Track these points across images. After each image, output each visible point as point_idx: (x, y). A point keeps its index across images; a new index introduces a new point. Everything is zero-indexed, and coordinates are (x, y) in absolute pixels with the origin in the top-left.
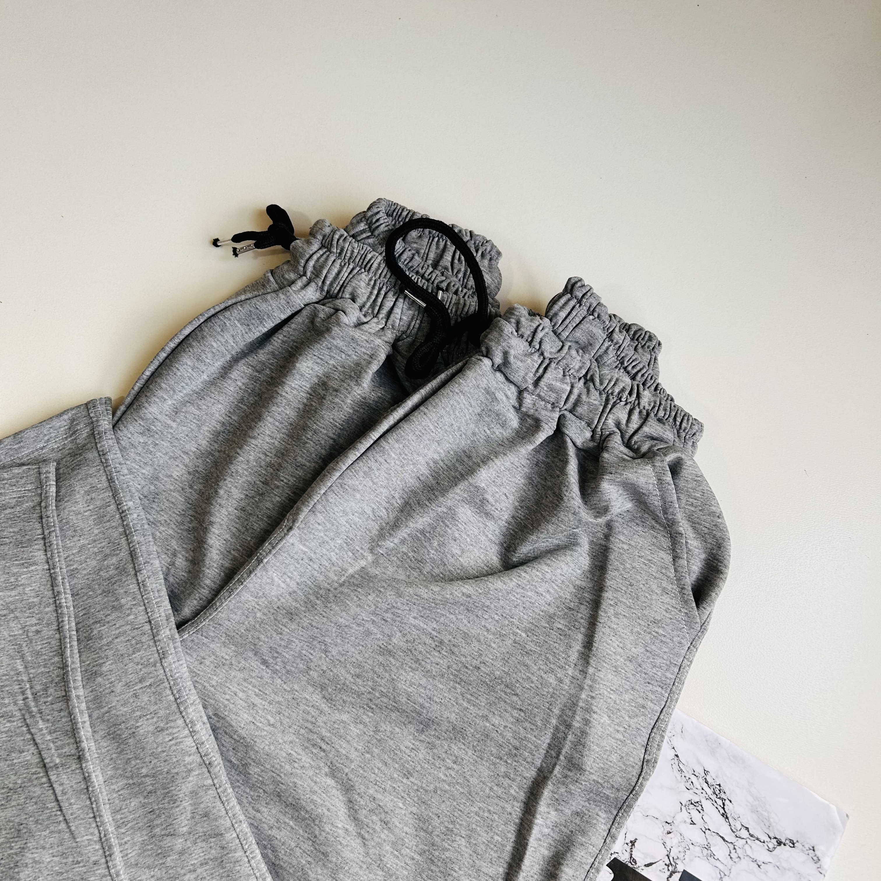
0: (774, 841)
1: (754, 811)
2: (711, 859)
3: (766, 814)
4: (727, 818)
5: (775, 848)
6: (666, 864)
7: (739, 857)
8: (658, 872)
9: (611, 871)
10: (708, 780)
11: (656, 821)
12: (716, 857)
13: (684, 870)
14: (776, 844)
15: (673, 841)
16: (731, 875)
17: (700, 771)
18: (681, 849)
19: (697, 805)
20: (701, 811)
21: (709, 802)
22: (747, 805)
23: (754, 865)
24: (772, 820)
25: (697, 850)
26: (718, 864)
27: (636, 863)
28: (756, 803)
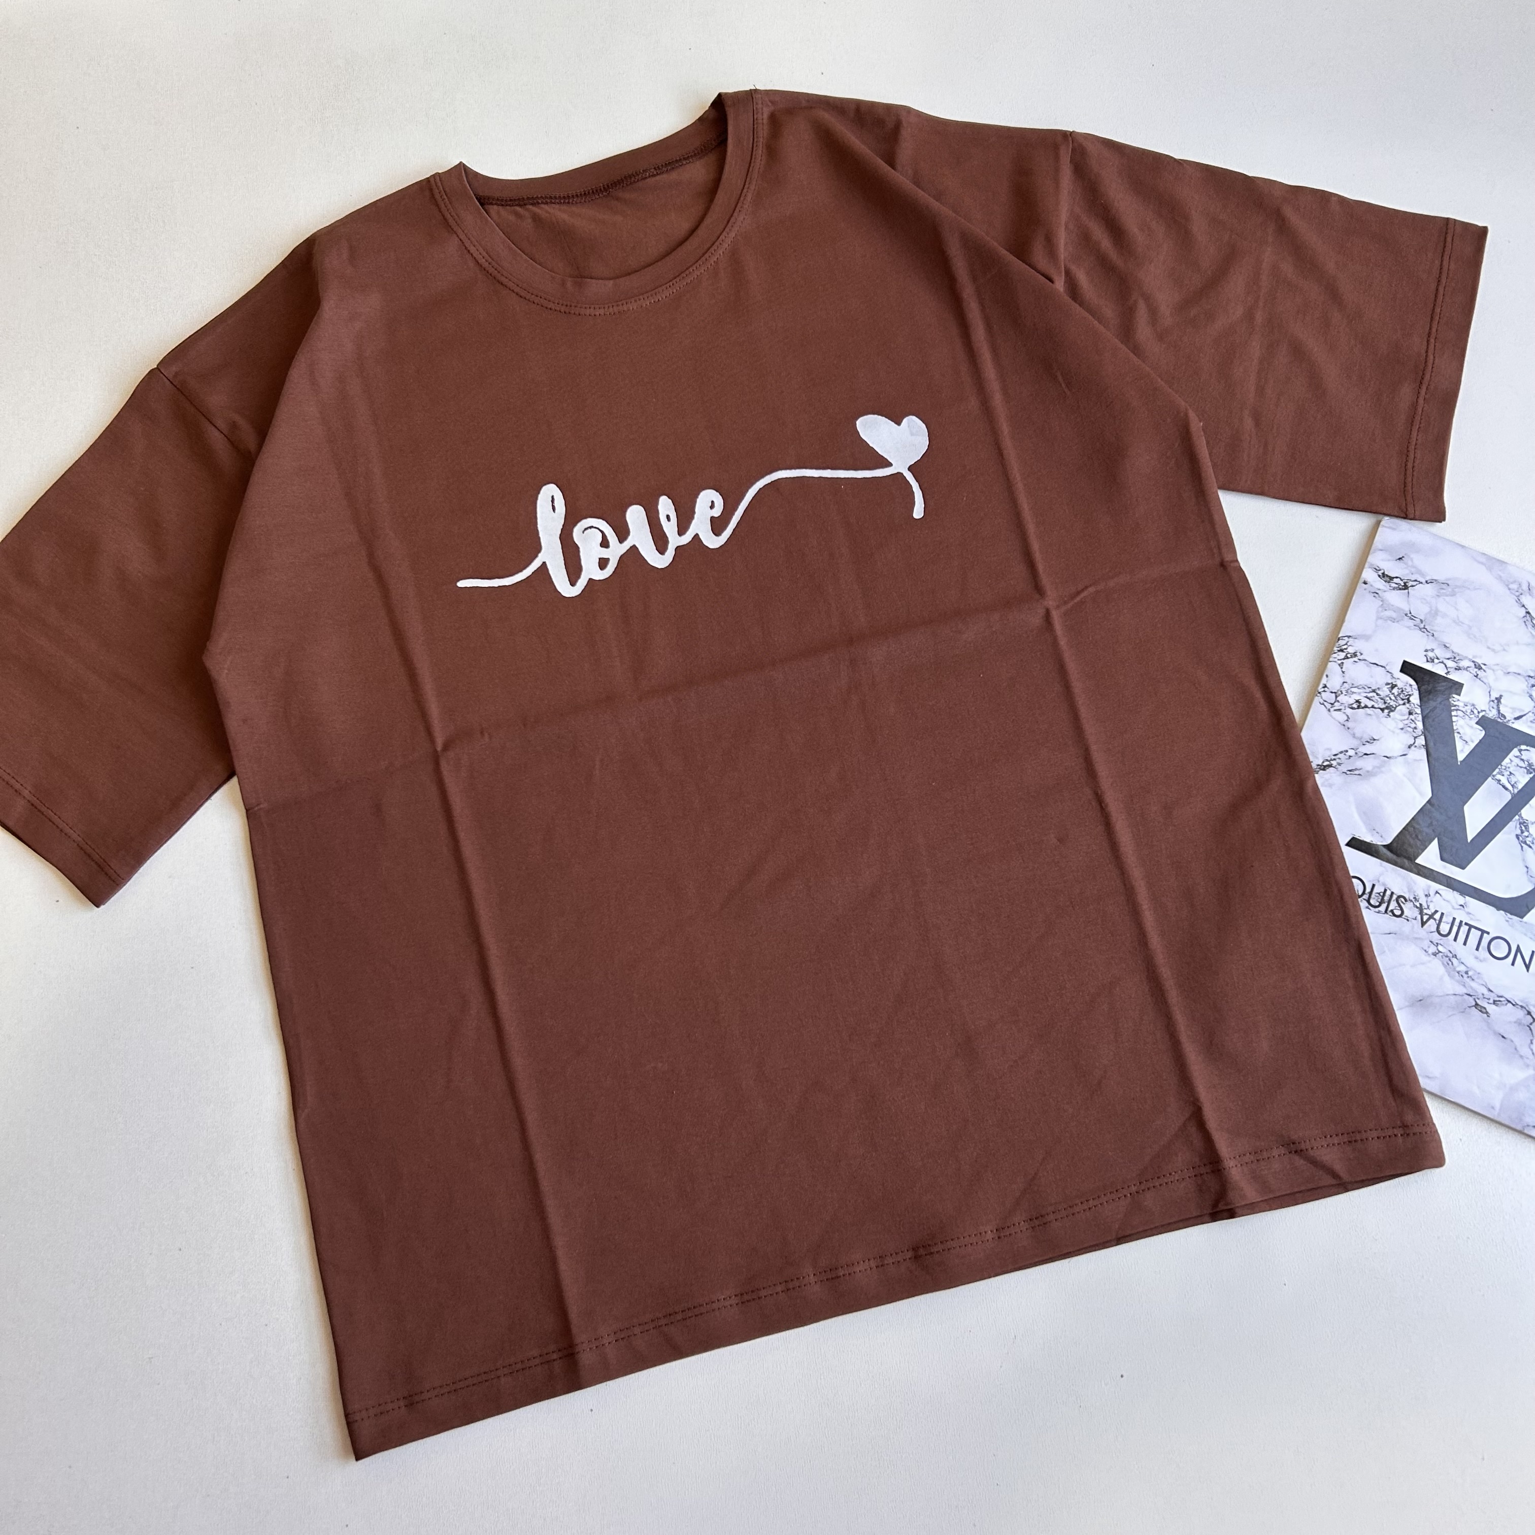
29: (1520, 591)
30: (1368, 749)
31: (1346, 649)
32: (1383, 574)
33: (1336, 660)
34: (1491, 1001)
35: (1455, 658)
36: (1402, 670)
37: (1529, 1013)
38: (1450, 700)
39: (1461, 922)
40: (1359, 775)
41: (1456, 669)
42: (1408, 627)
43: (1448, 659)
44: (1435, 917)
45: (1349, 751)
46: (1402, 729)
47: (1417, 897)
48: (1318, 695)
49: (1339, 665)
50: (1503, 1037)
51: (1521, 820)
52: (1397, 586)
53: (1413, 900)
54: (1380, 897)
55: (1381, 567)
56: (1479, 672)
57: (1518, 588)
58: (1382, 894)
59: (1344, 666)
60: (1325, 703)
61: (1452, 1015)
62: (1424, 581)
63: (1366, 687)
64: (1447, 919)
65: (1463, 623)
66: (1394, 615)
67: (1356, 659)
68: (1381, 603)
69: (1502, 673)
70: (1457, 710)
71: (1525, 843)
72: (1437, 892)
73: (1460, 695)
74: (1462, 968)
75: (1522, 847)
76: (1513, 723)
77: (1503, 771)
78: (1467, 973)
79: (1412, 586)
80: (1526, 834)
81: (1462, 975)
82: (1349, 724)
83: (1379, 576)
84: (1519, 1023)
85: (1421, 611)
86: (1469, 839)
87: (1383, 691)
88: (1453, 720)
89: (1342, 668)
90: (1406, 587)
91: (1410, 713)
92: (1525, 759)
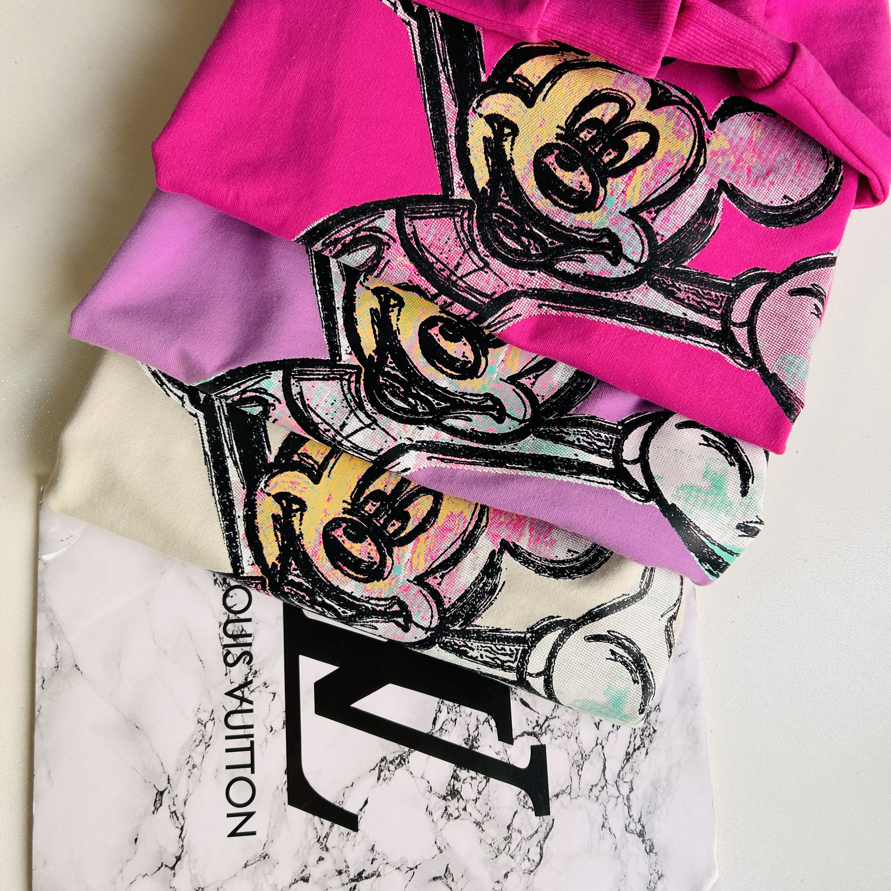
0: (639, 828)
1: (655, 785)
2: (575, 769)
3: (660, 801)
4: (628, 760)
5: (633, 833)
6: (537, 722)
7: (597, 798)
8: (524, 719)
10: (651, 715)
12: (580, 771)
13: (545, 745)
14: (638, 831)
16: (574, 800)
18: (563, 728)
20: (615, 727)
21: (630, 731)
22: (655, 774)
23: (601, 820)
24: (658, 811)
25: (574, 747)
26: (576, 778)
28: (664, 783)
34: (173, 809)
37: (178, 859)
39: (252, 736)
44: (244, 703)
47: (258, 673)
50: (136, 840)
51: (405, 755)
53: (253, 671)
54: (239, 633)
58: (244, 633)
61: (137, 771)
64: (247, 719)
71: (381, 771)
72: (274, 694)
74: (197, 760)
75: (374, 769)
76: (516, 701)
77: (454, 711)
78: (194, 766)
80: (392, 767)
81: (188, 762)
84: (161, 851)
86: (354, 705)
92: (479, 730)
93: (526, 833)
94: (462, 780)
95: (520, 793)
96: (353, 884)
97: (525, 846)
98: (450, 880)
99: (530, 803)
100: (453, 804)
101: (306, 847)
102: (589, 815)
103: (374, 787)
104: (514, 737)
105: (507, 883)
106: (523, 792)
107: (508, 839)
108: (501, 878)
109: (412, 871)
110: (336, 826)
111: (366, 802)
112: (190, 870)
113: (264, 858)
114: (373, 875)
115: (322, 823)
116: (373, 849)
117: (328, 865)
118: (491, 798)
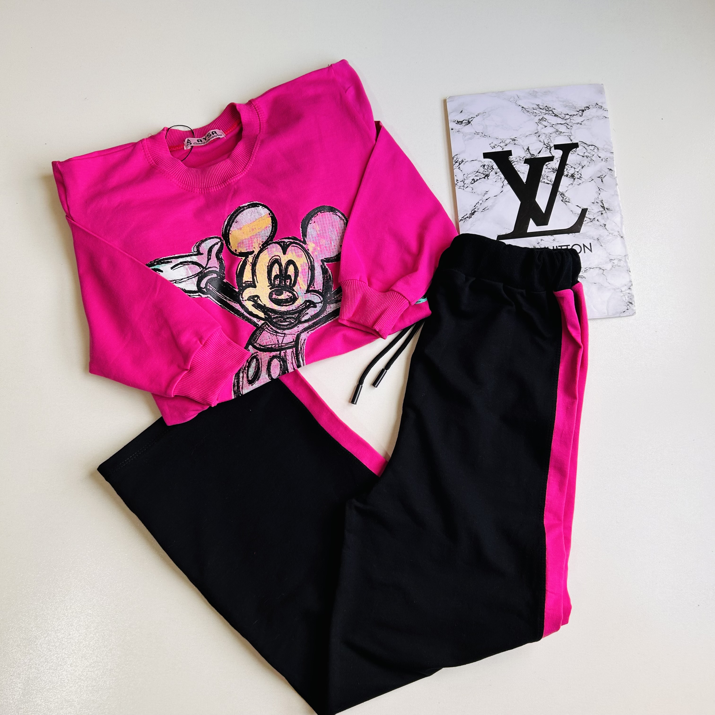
1: (566, 106)
2: (562, 134)
3: (571, 104)
4: (557, 116)
5: (582, 114)
6: (546, 148)
7: (571, 126)
8: (545, 152)
9: (527, 164)
10: (541, 107)
11: (532, 135)
12: (563, 132)
14: (582, 112)
15: (542, 138)
16: (573, 134)
17: (535, 107)
18: (548, 138)
19: (543, 119)
20: (546, 120)
21: (547, 115)
22: (562, 106)
23: (579, 125)
24: (574, 105)
25: (554, 135)
26: (565, 134)
27: (534, 155)
28: (564, 103)
29: (515, 100)
30: (486, 197)
31: (458, 161)
32: (458, 121)
33: (456, 167)
34: (584, 272)
35: (503, 141)
36: (484, 158)
37: (600, 268)
38: (509, 159)
39: (557, 246)
40: (488, 209)
41: (505, 145)
42: (478, 138)
43: (500, 143)
45: (479, 202)
46: (496, 181)
47: (535, 246)
48: (456, 185)
49: (458, 168)
50: (595, 283)
51: (561, 193)
52: (465, 124)
55: (455, 120)
56: (515, 142)
57: (514, 99)
59: (460, 168)
60: (460, 187)
62: (475, 116)
63: (474, 172)
65: (499, 125)
66: (470, 136)
67: (464, 163)
68: (463, 134)
69: (524, 137)
70: (514, 162)
71: (566, 201)
72: (541, 240)
73: (511, 155)
75: (566, 204)
76: (538, 155)
77: (544, 177)
79: (471, 121)
80: (565, 198)
82: (474, 191)
83: (456, 123)
84: (598, 274)
85: (480, 129)
86: (544, 213)
87: (481, 170)
88: (514, 167)
89: (460, 169)
90: (469, 122)
91: (496, 173)
92: (550, 168)
93: (585, 151)
94: (568, 173)
95: (571, 153)
96: (606, 209)
97: (589, 151)
98: (602, 176)
99: (575, 149)
100: (576, 176)
101: (594, 226)
102: (577, 129)
103: (572, 204)
104: (552, 156)
105: (602, 157)
106: (571, 152)
107: (587, 157)
108: (601, 159)
109: (600, 189)
110: (586, 216)
111: (577, 206)
112: (604, 264)
113: (598, 240)
114: (602, 203)
115: (586, 221)
116: (593, 203)
117: (600, 218)
118: (574, 163)
